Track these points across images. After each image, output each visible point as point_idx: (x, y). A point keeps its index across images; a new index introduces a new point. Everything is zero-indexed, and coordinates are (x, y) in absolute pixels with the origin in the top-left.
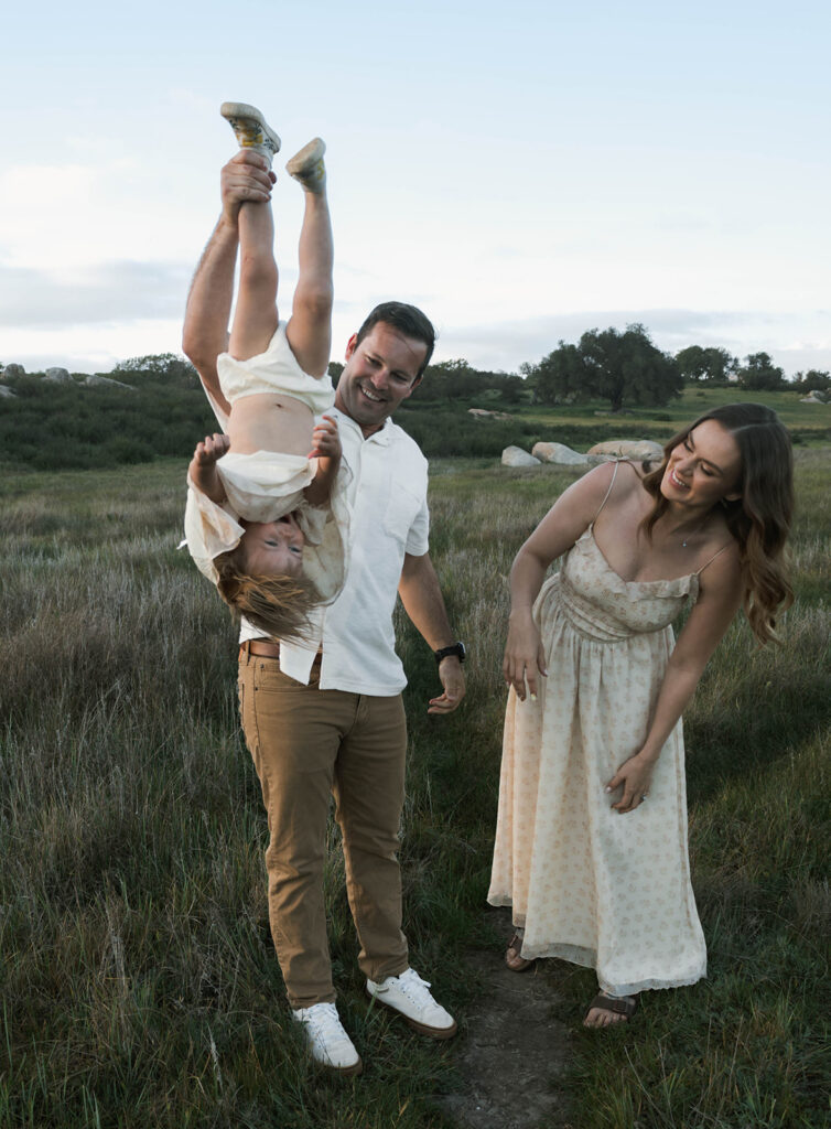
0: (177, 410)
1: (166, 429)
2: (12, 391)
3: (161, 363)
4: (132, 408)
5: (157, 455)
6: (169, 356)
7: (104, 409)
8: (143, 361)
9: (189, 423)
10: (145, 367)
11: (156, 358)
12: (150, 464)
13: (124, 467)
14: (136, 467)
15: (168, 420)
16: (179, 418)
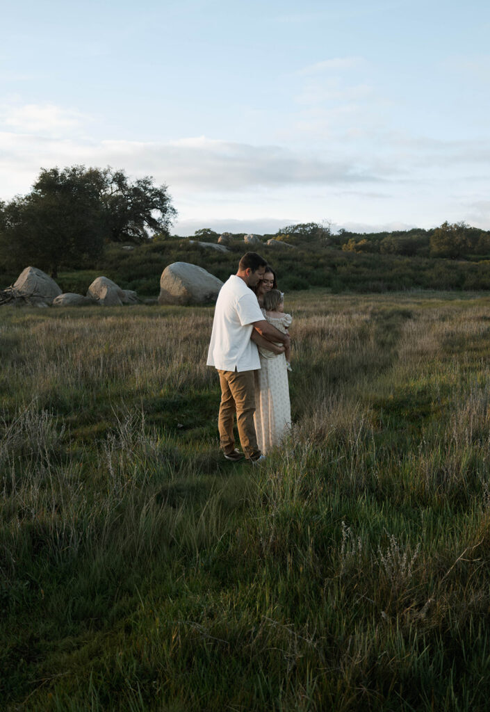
0: (321, 261)
1: (315, 272)
2: (227, 248)
3: (308, 229)
4: (295, 259)
5: (310, 286)
6: (313, 224)
7: (280, 260)
8: (296, 227)
9: (329, 268)
10: (297, 231)
11: (304, 226)
12: (307, 291)
13: (293, 292)
14: (299, 292)
15: (316, 267)
16: (322, 265)
